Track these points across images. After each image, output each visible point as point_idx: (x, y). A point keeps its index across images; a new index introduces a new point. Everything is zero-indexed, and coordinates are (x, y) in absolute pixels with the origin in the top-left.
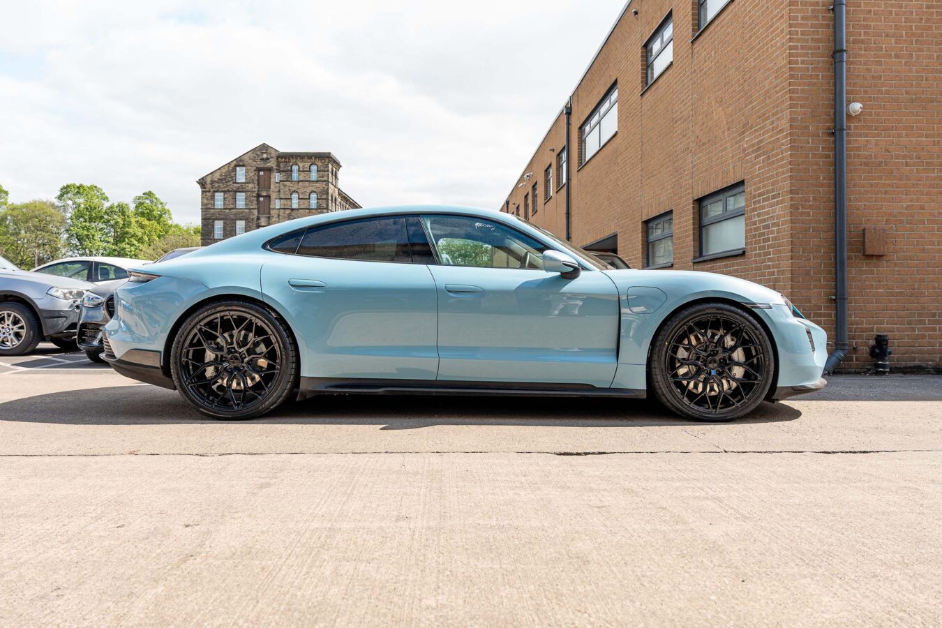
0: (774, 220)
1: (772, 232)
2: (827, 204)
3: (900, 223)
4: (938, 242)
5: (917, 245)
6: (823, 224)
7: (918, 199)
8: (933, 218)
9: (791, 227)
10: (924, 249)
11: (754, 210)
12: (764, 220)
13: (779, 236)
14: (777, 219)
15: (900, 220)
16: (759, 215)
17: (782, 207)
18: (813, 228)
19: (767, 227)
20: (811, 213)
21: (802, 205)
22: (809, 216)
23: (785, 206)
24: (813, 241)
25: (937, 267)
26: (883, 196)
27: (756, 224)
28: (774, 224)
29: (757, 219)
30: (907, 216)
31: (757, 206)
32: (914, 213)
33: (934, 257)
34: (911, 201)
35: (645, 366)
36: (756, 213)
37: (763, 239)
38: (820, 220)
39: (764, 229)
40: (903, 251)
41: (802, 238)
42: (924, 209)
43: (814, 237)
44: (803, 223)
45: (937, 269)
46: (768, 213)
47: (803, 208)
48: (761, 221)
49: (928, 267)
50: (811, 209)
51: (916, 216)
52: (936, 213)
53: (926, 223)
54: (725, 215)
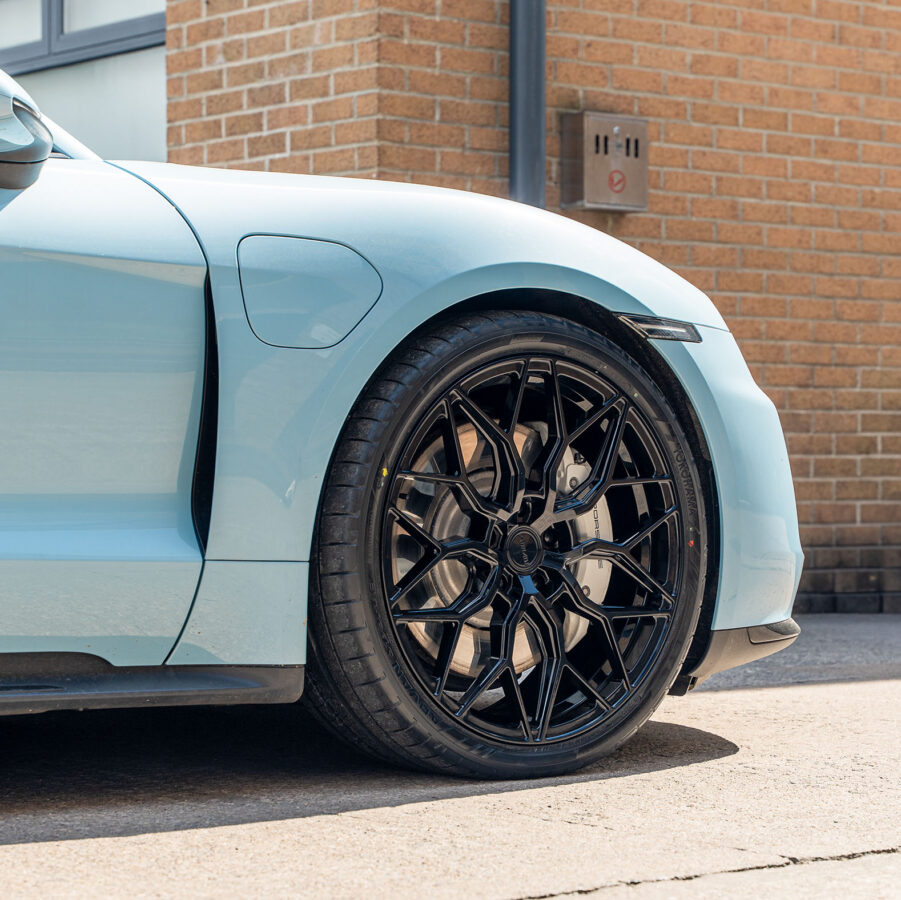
0: (301, 70)
1: (295, 116)
2: (484, 25)
3: (677, 115)
4: (769, 184)
5: (719, 192)
6: (473, 96)
7: (723, 38)
8: (757, 107)
9: (380, 98)
10: (734, 207)
11: (208, 31)
12: (258, 71)
13: (327, 131)
14: (317, 67)
15: (678, 104)
16: (232, 51)
17: (339, 24)
18: (444, 106)
19: (275, 95)
20: (438, 55)
21: (412, 22)
22: (431, 63)
23: (355, 22)
24: (443, 155)
25: (766, 266)
26: (635, 18)
27: (218, 86)
28: (301, 89)
29: (221, 64)
30: (694, 94)
31: (224, 16)
32: (712, 83)
33: (759, 233)
34: (705, 44)
35: (307, 566)
36: (218, 42)
37: (252, 142)
38: (462, 81)
39: (254, 102)
40: (684, 211)
41: (411, 142)
42: (735, 76)
43: (448, 143)
44: (413, 88)
45: (765, 273)
46: (275, 44)
47: (414, 32)
48: (242, 75)
49: (744, 265)
50: (437, 39)
51: (716, 97)
52: (766, 92)
53: (741, 120)
54: (56, 48)
